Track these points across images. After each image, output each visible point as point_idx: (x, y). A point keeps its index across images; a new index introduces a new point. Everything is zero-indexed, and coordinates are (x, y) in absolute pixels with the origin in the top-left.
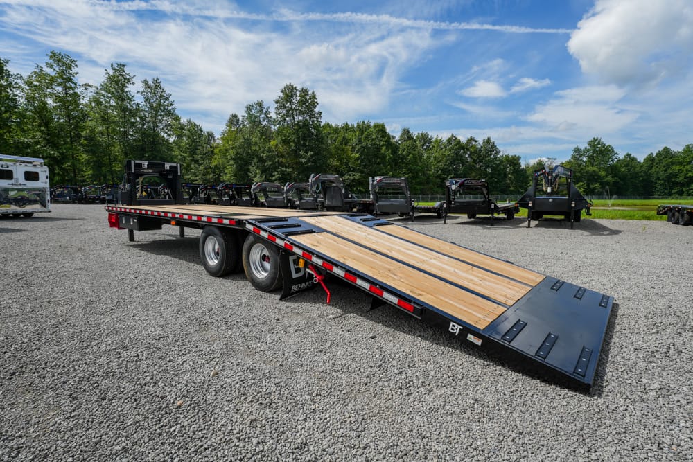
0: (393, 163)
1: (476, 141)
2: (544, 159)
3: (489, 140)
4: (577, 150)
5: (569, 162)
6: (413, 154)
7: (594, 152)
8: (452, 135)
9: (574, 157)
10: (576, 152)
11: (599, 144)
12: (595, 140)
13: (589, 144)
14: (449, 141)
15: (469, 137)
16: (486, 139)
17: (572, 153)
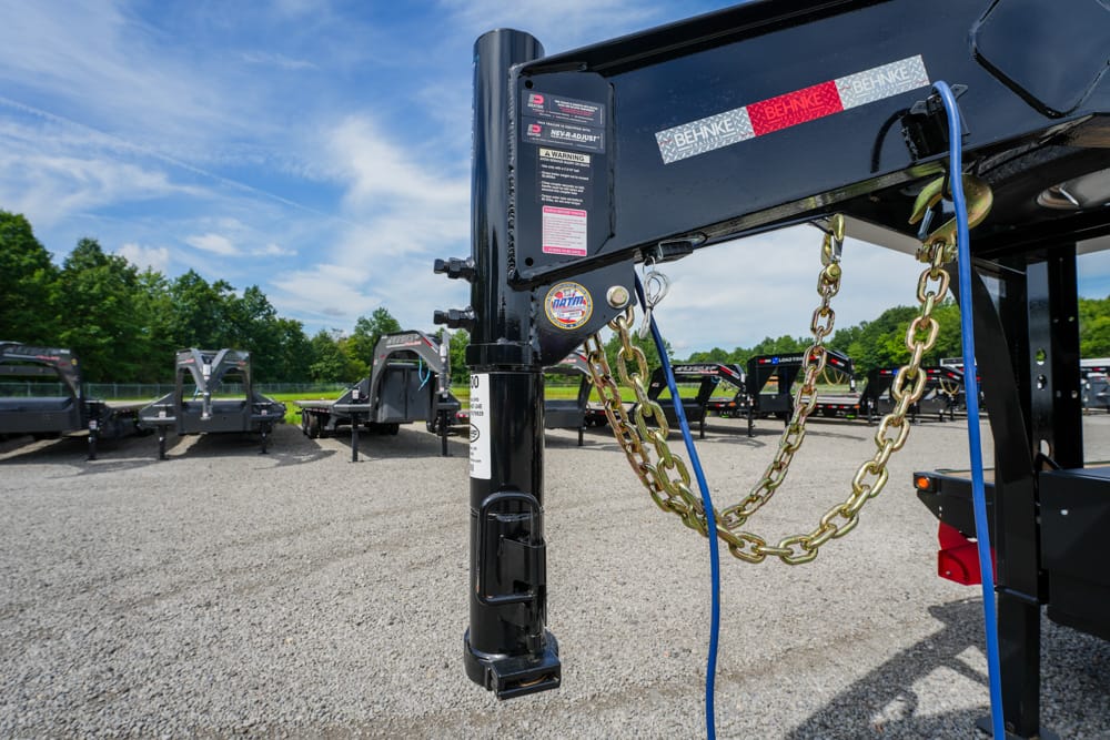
0: (67, 311)
1: (230, 289)
2: (329, 331)
3: (255, 289)
4: (362, 321)
5: (353, 337)
6: (116, 296)
7: (380, 326)
8: (192, 272)
9: (357, 329)
10: (360, 323)
11: (385, 315)
12: (381, 311)
13: (375, 315)
14: (184, 281)
15: (218, 280)
16: (251, 287)
17: (356, 323)
